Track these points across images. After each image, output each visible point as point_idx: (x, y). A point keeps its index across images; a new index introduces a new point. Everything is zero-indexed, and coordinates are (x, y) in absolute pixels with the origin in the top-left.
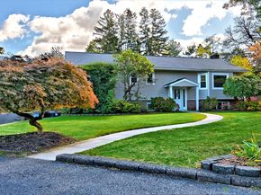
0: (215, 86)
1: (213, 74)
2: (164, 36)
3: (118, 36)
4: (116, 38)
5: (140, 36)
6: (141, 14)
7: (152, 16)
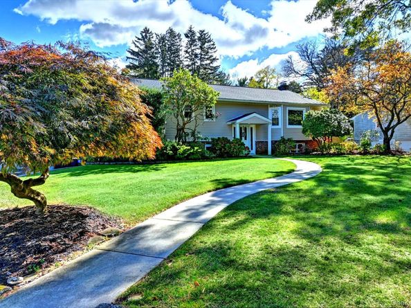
0: (290, 124)
1: (288, 108)
2: (215, 64)
3: (158, 61)
4: (155, 64)
5: (186, 63)
6: (187, 36)
7: (200, 39)
